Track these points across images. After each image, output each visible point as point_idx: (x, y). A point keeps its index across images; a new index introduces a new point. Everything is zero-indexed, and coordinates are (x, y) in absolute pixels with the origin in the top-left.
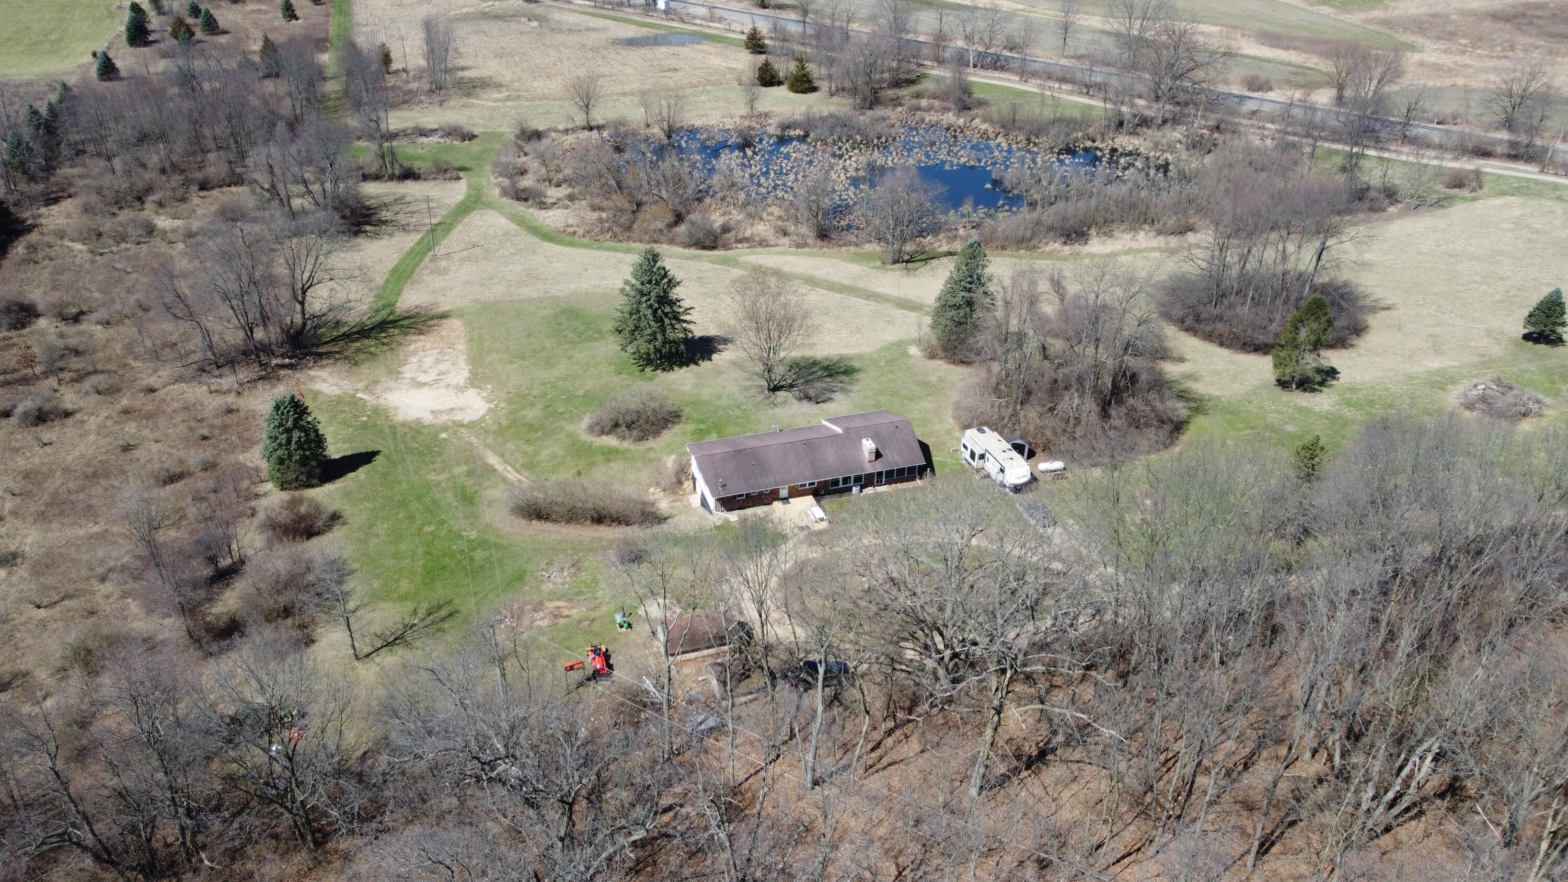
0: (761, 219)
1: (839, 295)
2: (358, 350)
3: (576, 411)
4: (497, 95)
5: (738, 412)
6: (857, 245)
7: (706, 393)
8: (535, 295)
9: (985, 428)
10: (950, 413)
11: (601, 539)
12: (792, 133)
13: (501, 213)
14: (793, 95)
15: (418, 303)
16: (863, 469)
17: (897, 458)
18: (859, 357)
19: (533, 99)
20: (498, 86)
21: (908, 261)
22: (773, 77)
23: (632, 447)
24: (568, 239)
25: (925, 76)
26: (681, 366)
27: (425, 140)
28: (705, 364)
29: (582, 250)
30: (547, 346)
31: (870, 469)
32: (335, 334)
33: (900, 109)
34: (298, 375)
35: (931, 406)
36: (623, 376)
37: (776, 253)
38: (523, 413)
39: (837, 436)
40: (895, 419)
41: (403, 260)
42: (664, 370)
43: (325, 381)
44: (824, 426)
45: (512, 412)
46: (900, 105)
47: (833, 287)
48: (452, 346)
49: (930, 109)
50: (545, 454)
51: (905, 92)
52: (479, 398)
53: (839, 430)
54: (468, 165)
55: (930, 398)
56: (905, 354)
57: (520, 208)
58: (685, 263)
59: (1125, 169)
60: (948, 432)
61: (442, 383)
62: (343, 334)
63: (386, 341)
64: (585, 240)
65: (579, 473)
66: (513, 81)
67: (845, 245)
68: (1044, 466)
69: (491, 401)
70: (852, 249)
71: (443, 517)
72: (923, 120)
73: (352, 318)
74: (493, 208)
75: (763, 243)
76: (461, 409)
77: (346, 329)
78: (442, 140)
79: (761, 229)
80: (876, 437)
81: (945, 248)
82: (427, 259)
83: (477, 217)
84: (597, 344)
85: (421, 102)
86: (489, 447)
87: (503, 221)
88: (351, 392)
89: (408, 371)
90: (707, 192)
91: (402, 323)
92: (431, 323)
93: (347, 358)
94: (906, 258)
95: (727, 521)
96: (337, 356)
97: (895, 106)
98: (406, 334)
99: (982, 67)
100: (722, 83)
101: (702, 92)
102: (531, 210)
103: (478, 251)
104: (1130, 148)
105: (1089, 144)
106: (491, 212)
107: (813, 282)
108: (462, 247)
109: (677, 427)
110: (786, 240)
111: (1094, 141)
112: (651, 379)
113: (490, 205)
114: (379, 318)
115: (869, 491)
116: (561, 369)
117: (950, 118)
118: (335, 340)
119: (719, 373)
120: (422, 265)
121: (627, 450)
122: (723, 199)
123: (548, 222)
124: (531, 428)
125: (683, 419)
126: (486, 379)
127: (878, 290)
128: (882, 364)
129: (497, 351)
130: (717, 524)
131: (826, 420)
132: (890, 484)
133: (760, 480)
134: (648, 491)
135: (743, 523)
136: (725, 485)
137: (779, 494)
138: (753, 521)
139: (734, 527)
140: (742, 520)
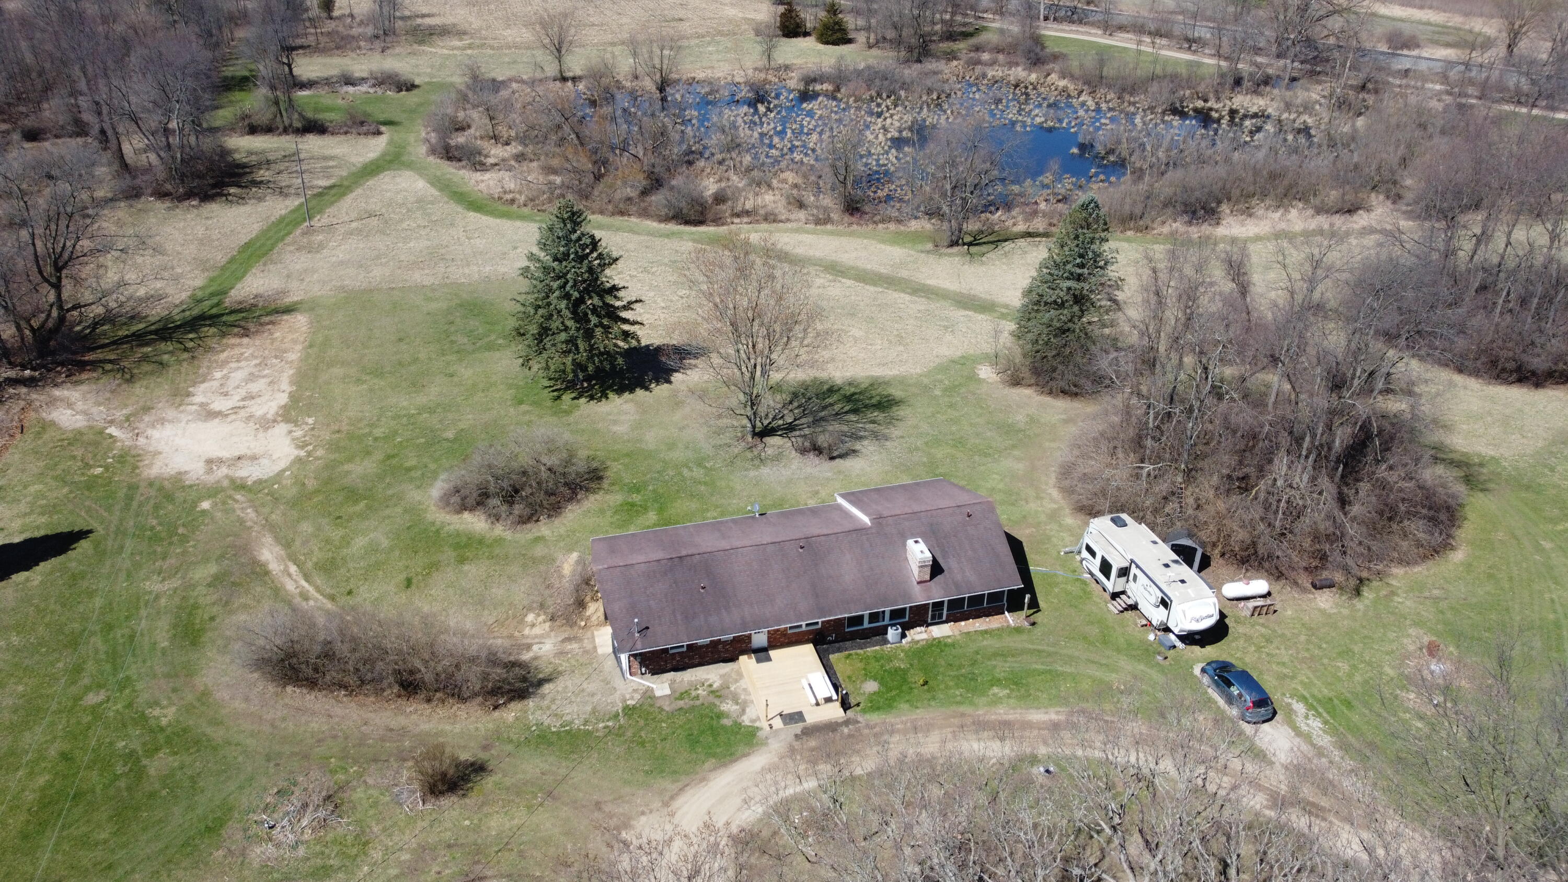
0: (770, 186)
1: (872, 289)
2: (145, 358)
3: (432, 466)
4: (457, 43)
5: (698, 473)
6: (899, 221)
7: (651, 439)
8: (428, 281)
9: (1124, 516)
10: (1053, 480)
11: (403, 732)
12: (818, 87)
13: (421, 175)
14: (821, 47)
15: (261, 290)
16: (907, 596)
17: (971, 576)
18: (902, 381)
19: (499, 48)
20: (461, 34)
21: (970, 244)
22: (798, 26)
23: (508, 535)
24: (505, 208)
25: (985, 29)
26: (620, 391)
27: (350, 89)
28: (660, 390)
29: (518, 223)
30: (422, 356)
31: (920, 597)
32: (122, 333)
33: (955, 63)
34: (34, 396)
35: (1020, 467)
36: (524, 407)
37: (786, 231)
38: (346, 467)
39: (861, 530)
40: (964, 498)
41: (264, 233)
42: (592, 398)
43: (70, 405)
44: (839, 508)
45: (330, 466)
46: (955, 58)
47: (865, 277)
48: (280, 354)
49: (993, 63)
50: (360, 542)
51: (961, 45)
52: (287, 441)
53: (866, 520)
54: (397, 119)
55: (1016, 453)
56: (973, 378)
57: (449, 170)
58: (658, 241)
59: (1252, 133)
60: (1054, 516)
61: (243, 413)
62: (133, 334)
63: (191, 345)
64: (526, 211)
65: (409, 583)
66: (481, 29)
67: (883, 221)
68: (1233, 589)
69: (299, 447)
70: (892, 226)
71: (132, 672)
72: (984, 76)
73: (156, 312)
74: (412, 169)
75: (770, 218)
76: (254, 458)
77: (141, 326)
78: (372, 91)
79: (769, 199)
80: (932, 536)
81: (1021, 227)
82: (298, 232)
83: (386, 180)
84: (497, 354)
85: (359, 48)
86: (272, 527)
87: (421, 185)
88: (101, 424)
89: (201, 394)
90: (701, 154)
91: (224, 318)
92: (267, 319)
93: (122, 370)
94: (968, 239)
95: (648, 695)
96: (109, 367)
97: (949, 60)
98: (223, 335)
99: (1055, 19)
100: (735, 34)
101: (709, 44)
102: (463, 173)
103: (374, 222)
104: (1254, 109)
105: (1200, 104)
106: (408, 173)
107: (835, 270)
108: (354, 215)
109: (592, 497)
110: (802, 215)
111: (1206, 101)
112: (568, 413)
113: (410, 166)
114: (196, 312)
115: (918, 634)
116: (434, 392)
117: (1019, 72)
118: (117, 343)
119: (678, 404)
120: (289, 239)
121: (499, 541)
122: (721, 163)
123: (482, 186)
124: (352, 495)
125: (605, 484)
126: (310, 409)
127: (929, 282)
128: (938, 392)
129: (343, 364)
130: (629, 702)
131: (843, 496)
132: (956, 620)
133: (713, 619)
134: (522, 621)
135: (681, 703)
136: (647, 628)
137: (750, 642)
138: (697, 697)
139: (661, 709)
140: (677, 695)
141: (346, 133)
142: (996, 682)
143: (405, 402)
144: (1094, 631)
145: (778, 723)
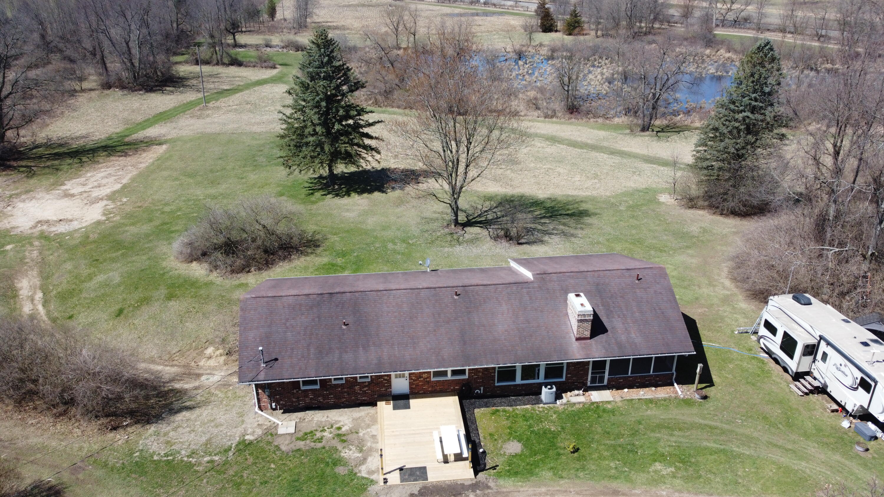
1: (579, 150)
2: (49, 166)
7: (371, 222)
9: (808, 297)
10: (725, 271)
12: (560, 54)
14: (565, 36)
15: (152, 134)
17: (636, 337)
18: (593, 199)
20: (346, 29)
22: (552, 28)
26: (361, 192)
27: (268, 49)
28: (394, 194)
31: (579, 353)
32: (47, 152)
35: (694, 261)
38: (127, 228)
39: (524, 284)
40: (635, 265)
41: (175, 108)
42: (338, 195)
44: (510, 270)
46: (654, 43)
49: (680, 45)
53: (528, 274)
54: (286, 63)
55: (690, 251)
56: (654, 201)
60: (726, 300)
62: (54, 154)
66: (358, 27)
67: (594, 117)
73: (80, 143)
74: (281, 84)
76: (68, 221)
77: (62, 150)
78: (280, 50)
79: (514, 104)
80: (596, 294)
81: (697, 124)
83: (267, 87)
85: (282, 32)
91: (118, 148)
92: (144, 148)
93: (30, 171)
95: (271, 432)
96: (23, 169)
97: (650, 43)
98: (110, 156)
99: (722, 26)
100: (512, 31)
101: (494, 35)
103: (248, 106)
107: (554, 140)
109: (303, 259)
112: (313, 203)
113: (286, 82)
114: (103, 144)
118: (40, 157)
120: (188, 112)
121: (209, 284)
127: (624, 149)
128: (622, 208)
130: (247, 437)
131: (516, 260)
132: (619, 387)
133: (348, 357)
134: (201, 353)
135: (301, 444)
136: (276, 359)
137: (390, 386)
138: (320, 440)
139: (278, 448)
140: (301, 434)
141: (254, 66)
142: (660, 457)
143: (199, 192)
144: (776, 412)
145: (395, 478)
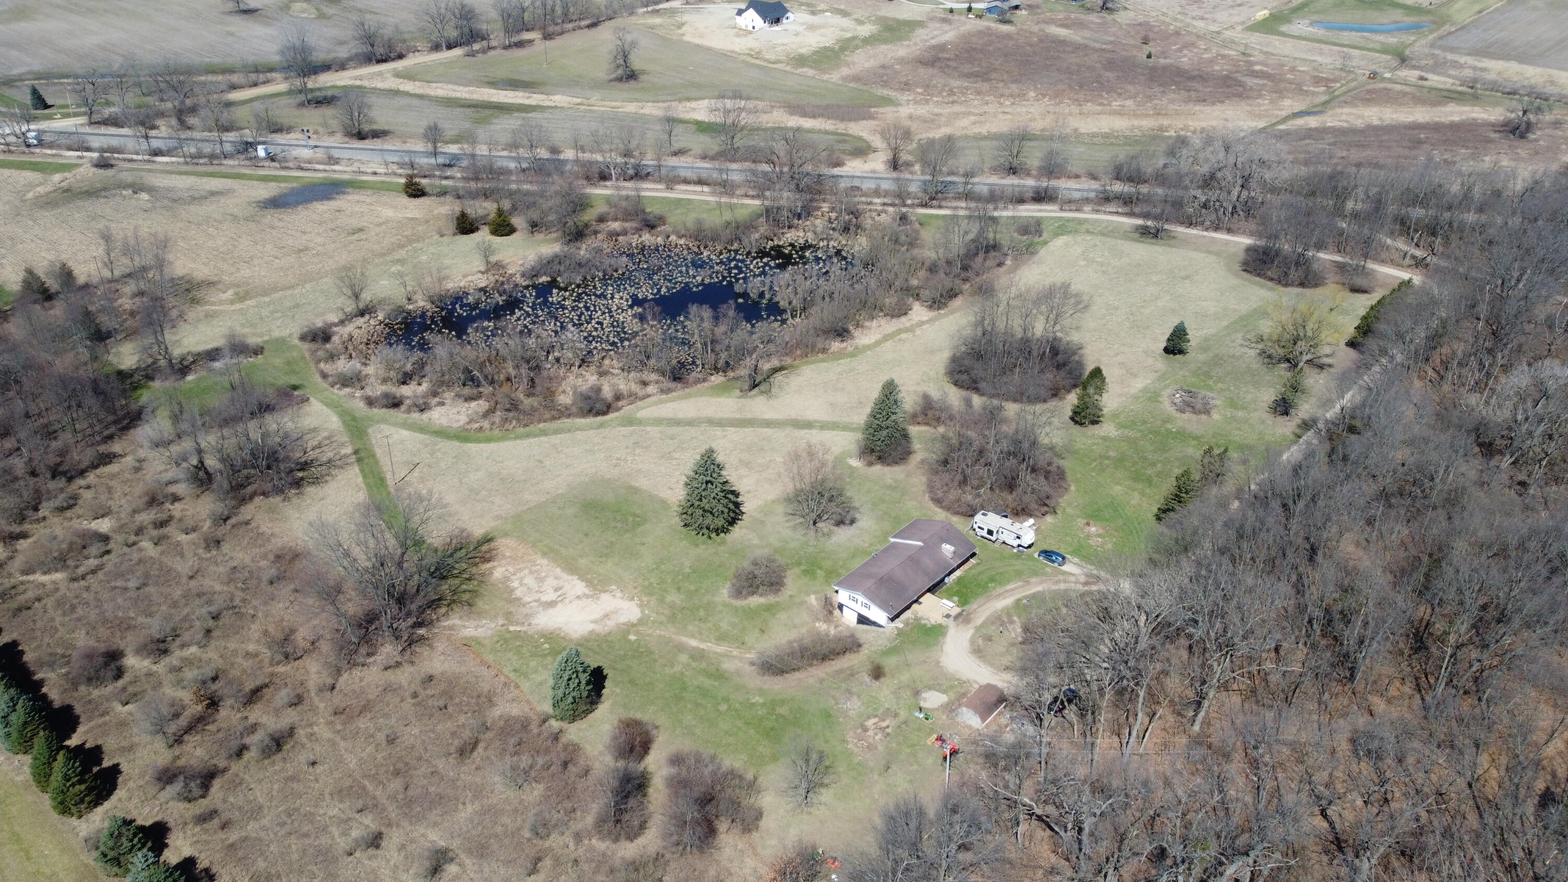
1: (747, 430)
2: (455, 591)
3: (704, 586)
4: (223, 296)
5: (812, 549)
6: (705, 380)
8: (540, 498)
9: (983, 512)
11: (842, 670)
12: (540, 280)
13: (393, 425)
14: (501, 240)
16: (949, 568)
17: (962, 550)
19: (265, 292)
20: (211, 284)
21: (757, 385)
22: (471, 224)
23: (777, 599)
24: (483, 435)
25: (587, 197)
30: (612, 539)
33: (600, 236)
35: (914, 503)
37: (655, 403)
38: (668, 600)
43: (465, 627)
44: (899, 543)
45: (659, 602)
46: (596, 232)
47: (734, 423)
48: (533, 563)
49: (625, 231)
50: (724, 625)
51: (587, 217)
52: (619, 600)
53: (920, 544)
54: (293, 382)
55: (906, 498)
57: (402, 416)
61: (569, 597)
63: (466, 576)
64: (498, 433)
65: (762, 631)
66: (217, 275)
67: (697, 382)
69: (631, 599)
70: (704, 384)
71: (720, 695)
72: (631, 245)
74: (379, 423)
75: (637, 397)
76: (615, 613)
78: (238, 361)
79: (621, 384)
80: (942, 541)
81: (768, 366)
82: (392, 490)
83: (379, 435)
86: (677, 634)
87: (404, 433)
88: (501, 628)
89: (524, 596)
92: (485, 548)
94: (751, 382)
95: (898, 629)
97: (594, 234)
98: (475, 565)
99: (623, 179)
101: (415, 252)
102: (414, 415)
107: (715, 423)
108: (404, 469)
109: (788, 574)
110: (651, 390)
111: (771, 239)
113: (373, 420)
115: (953, 577)
116: (647, 554)
117: (648, 238)
119: (763, 522)
121: (776, 603)
123: (445, 423)
124: (690, 609)
125: (784, 567)
126: (603, 583)
127: (765, 417)
129: (579, 556)
131: (895, 537)
133: (906, 595)
138: (912, 623)
142: (987, 582)
143: (642, 564)
144: (998, 555)
145: (944, 619)
